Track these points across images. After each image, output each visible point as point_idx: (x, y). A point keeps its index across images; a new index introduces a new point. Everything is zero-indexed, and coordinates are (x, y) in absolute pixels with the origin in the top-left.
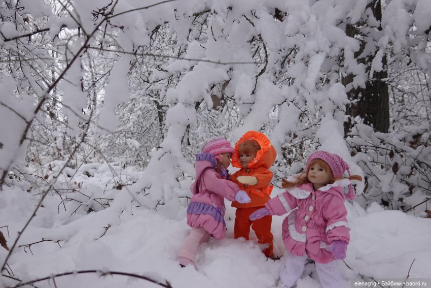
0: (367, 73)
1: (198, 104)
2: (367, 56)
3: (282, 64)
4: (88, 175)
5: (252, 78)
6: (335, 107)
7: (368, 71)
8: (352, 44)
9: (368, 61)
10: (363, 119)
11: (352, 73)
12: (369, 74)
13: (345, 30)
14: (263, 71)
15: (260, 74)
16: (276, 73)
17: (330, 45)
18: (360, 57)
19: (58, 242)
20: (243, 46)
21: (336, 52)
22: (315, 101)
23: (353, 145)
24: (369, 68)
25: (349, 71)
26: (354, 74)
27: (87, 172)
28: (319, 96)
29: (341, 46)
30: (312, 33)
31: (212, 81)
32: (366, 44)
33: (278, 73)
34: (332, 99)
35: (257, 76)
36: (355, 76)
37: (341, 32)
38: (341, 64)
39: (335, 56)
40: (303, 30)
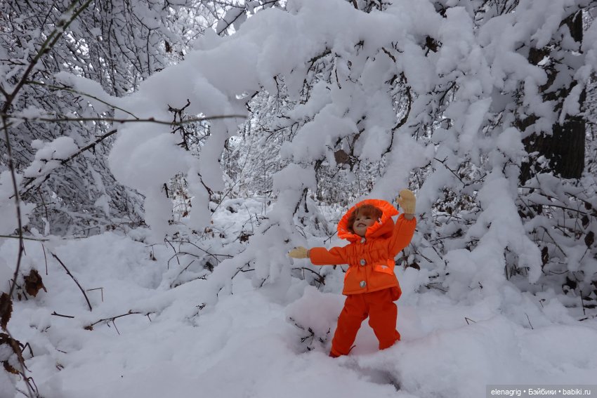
0: (557, 112)
1: (319, 162)
2: (559, 90)
3: (440, 101)
4: (232, 210)
5: (387, 132)
6: (506, 160)
7: (559, 109)
8: (536, 74)
9: (559, 96)
10: (549, 160)
11: (534, 114)
12: (560, 113)
13: (528, 55)
14: (403, 121)
15: (399, 125)
16: (431, 112)
17: (505, 76)
18: (547, 91)
19: (148, 314)
20: (380, 89)
21: (512, 85)
22: (480, 150)
23: (531, 204)
24: (560, 106)
25: (530, 112)
26: (537, 115)
27: (230, 208)
28: (486, 143)
29: (520, 78)
30: (473, 72)
31: (337, 135)
32: (558, 74)
33: (434, 111)
34: (502, 150)
35: (394, 129)
36: (538, 118)
37: (521, 60)
38: (519, 102)
39: (511, 91)
40: (461, 66)
